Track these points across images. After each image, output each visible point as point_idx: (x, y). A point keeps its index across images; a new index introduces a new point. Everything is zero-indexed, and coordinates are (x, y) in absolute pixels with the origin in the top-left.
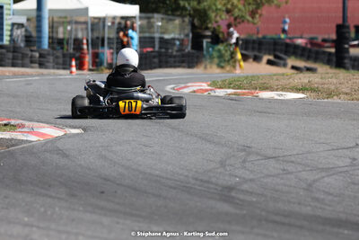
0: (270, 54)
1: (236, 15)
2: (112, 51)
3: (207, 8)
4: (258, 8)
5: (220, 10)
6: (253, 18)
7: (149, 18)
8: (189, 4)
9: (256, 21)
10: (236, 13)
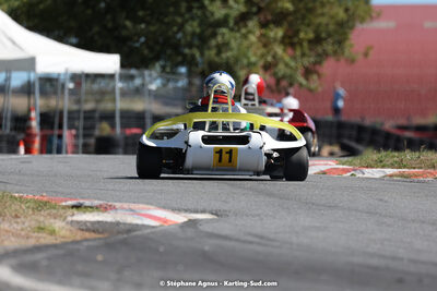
0: (331, 144)
1: (280, 74)
2: (74, 132)
3: (232, 61)
4: (318, 63)
5: (254, 64)
6: (307, 79)
7: (132, 77)
8: (202, 54)
9: (313, 86)
10: (281, 69)
